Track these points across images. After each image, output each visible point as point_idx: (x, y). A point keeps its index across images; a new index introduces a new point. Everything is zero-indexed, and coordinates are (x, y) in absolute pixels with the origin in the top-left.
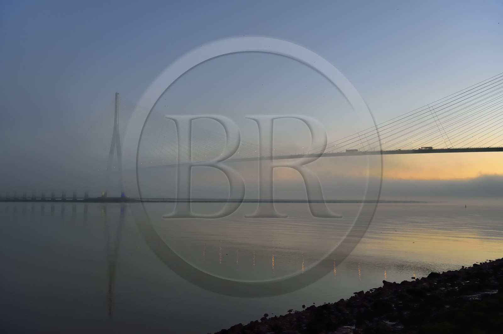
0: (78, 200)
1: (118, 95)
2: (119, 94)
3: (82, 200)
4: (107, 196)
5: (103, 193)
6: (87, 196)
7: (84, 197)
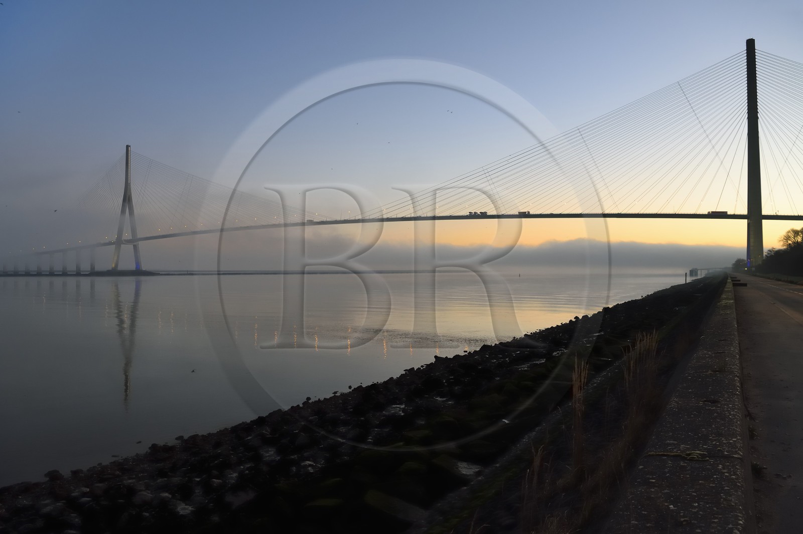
0: (82, 273)
1: (129, 148)
3: (87, 273)
4: (118, 269)
5: (113, 266)
6: (94, 268)
7: (90, 269)
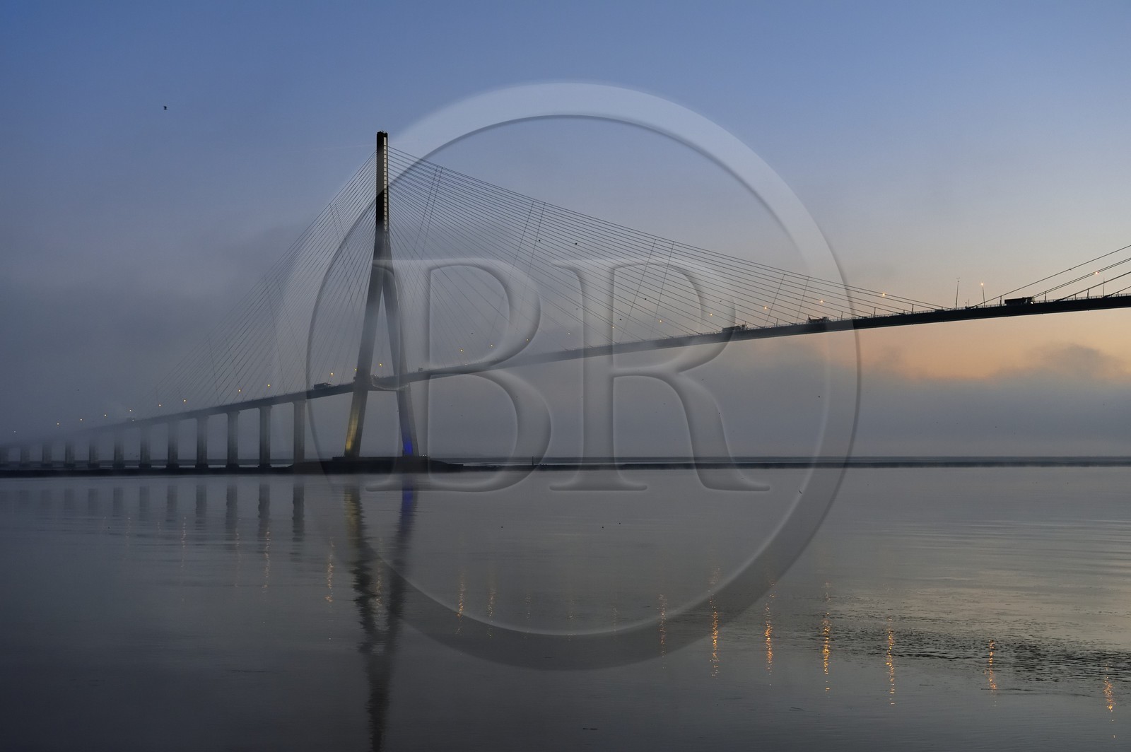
0: (273, 466)
1: (385, 138)
2: (386, 135)
3: (287, 466)
4: (360, 456)
5: (349, 446)
6: (302, 452)
7: (292, 457)
